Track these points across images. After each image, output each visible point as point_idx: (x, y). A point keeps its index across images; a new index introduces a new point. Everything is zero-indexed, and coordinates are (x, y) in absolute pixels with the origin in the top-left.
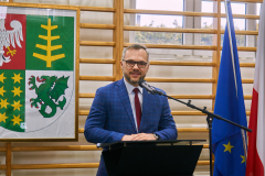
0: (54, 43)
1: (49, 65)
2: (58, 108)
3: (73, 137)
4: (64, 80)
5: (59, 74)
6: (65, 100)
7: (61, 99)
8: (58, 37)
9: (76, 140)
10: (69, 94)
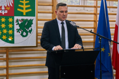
0: (26, 4)
1: (24, 14)
2: (29, 33)
3: (35, 45)
4: (31, 21)
5: (29, 18)
6: (32, 29)
7: (30, 29)
8: (28, 2)
9: (37, 47)
10: (33, 27)
